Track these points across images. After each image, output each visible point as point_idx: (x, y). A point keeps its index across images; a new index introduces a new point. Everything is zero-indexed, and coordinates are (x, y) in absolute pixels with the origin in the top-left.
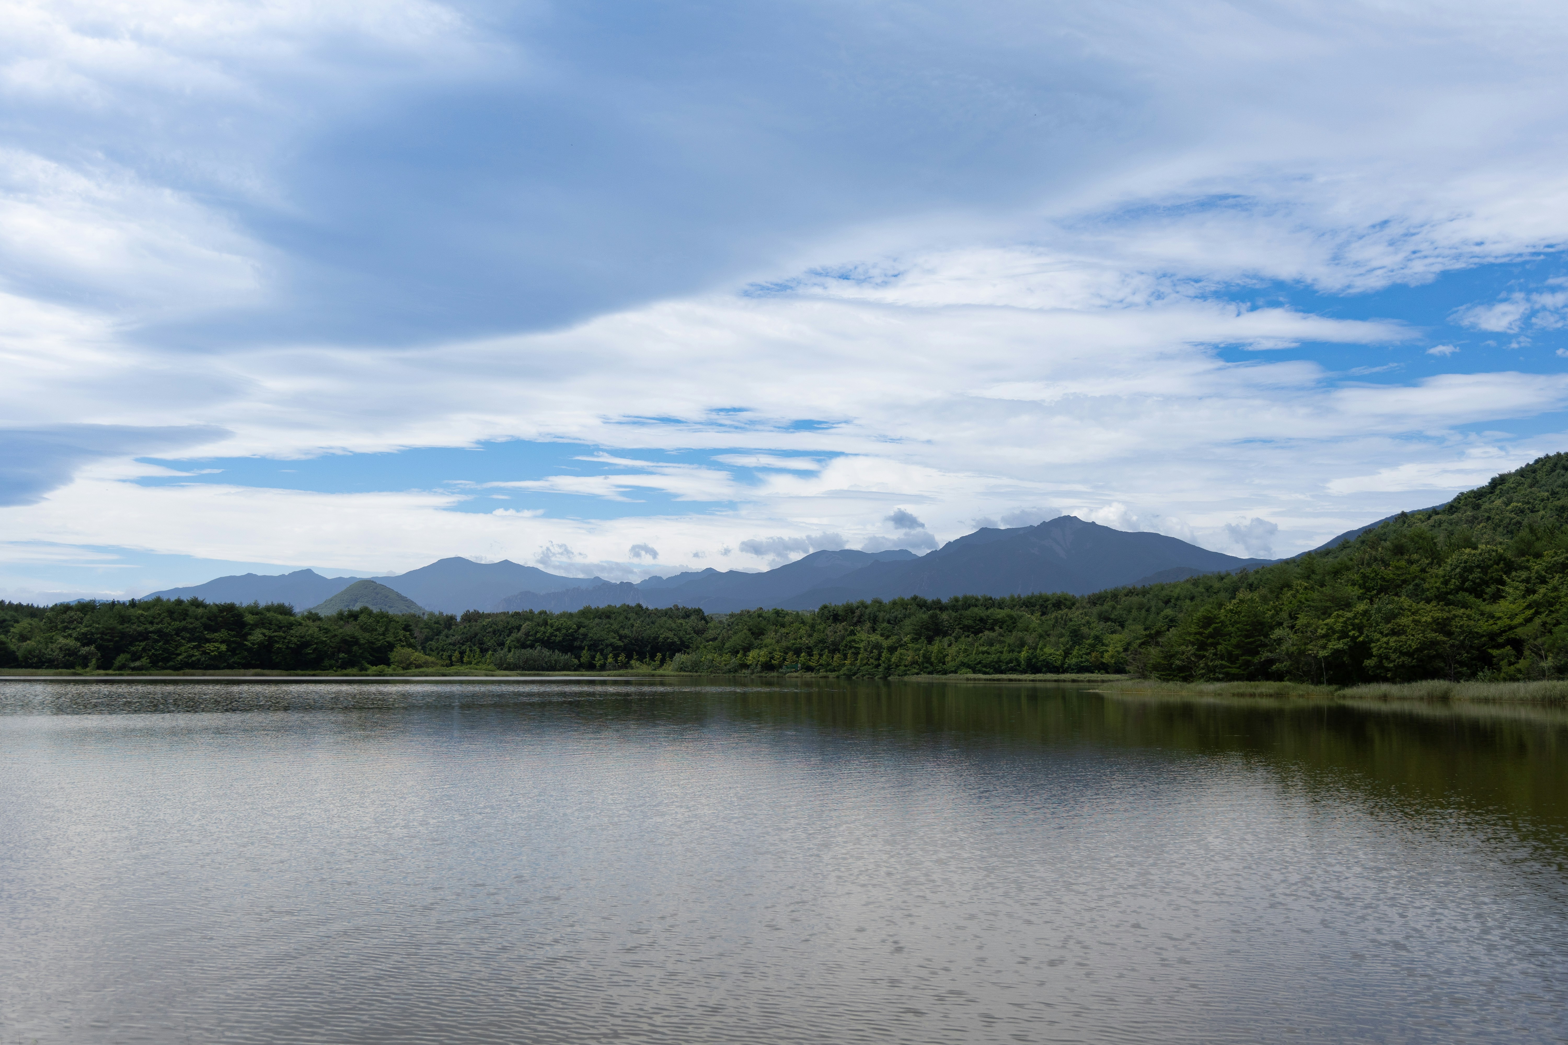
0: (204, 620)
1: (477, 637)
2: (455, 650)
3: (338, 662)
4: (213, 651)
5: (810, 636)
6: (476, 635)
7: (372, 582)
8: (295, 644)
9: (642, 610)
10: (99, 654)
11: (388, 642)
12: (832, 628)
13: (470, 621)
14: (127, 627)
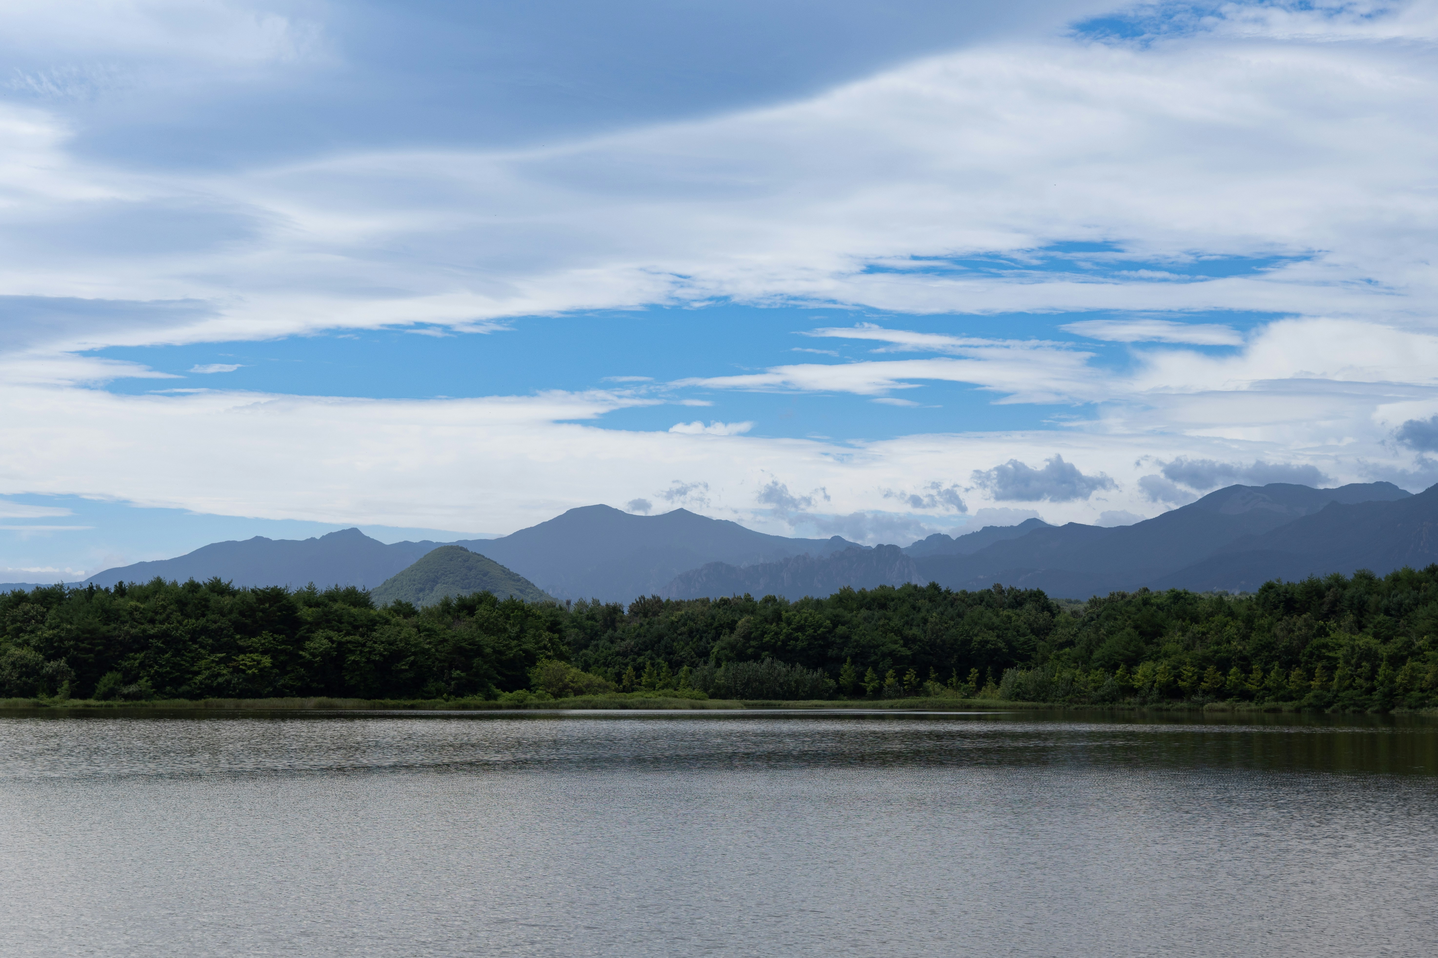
0: (234, 616)
1: (663, 642)
2: (626, 665)
3: (450, 685)
4: (250, 668)
5: (1245, 637)
6: (660, 637)
7: (462, 548)
8: (381, 655)
9: (940, 593)
10: (73, 673)
11: (525, 651)
12: (1283, 623)
13: (646, 615)
14: (115, 629)
